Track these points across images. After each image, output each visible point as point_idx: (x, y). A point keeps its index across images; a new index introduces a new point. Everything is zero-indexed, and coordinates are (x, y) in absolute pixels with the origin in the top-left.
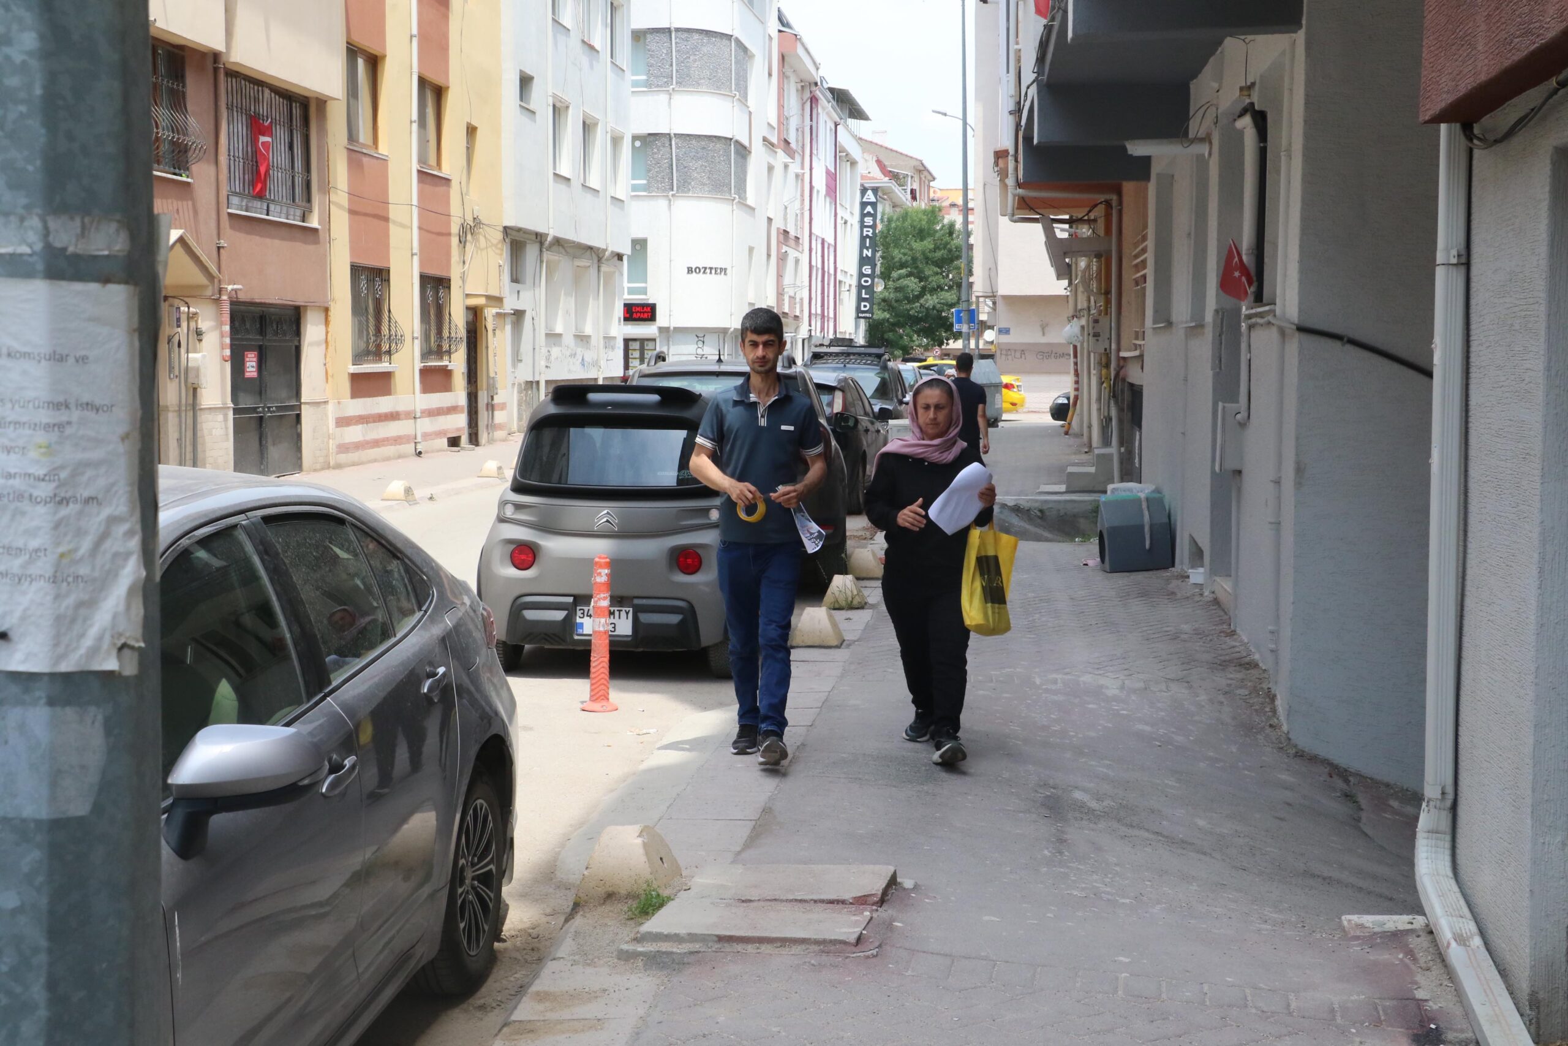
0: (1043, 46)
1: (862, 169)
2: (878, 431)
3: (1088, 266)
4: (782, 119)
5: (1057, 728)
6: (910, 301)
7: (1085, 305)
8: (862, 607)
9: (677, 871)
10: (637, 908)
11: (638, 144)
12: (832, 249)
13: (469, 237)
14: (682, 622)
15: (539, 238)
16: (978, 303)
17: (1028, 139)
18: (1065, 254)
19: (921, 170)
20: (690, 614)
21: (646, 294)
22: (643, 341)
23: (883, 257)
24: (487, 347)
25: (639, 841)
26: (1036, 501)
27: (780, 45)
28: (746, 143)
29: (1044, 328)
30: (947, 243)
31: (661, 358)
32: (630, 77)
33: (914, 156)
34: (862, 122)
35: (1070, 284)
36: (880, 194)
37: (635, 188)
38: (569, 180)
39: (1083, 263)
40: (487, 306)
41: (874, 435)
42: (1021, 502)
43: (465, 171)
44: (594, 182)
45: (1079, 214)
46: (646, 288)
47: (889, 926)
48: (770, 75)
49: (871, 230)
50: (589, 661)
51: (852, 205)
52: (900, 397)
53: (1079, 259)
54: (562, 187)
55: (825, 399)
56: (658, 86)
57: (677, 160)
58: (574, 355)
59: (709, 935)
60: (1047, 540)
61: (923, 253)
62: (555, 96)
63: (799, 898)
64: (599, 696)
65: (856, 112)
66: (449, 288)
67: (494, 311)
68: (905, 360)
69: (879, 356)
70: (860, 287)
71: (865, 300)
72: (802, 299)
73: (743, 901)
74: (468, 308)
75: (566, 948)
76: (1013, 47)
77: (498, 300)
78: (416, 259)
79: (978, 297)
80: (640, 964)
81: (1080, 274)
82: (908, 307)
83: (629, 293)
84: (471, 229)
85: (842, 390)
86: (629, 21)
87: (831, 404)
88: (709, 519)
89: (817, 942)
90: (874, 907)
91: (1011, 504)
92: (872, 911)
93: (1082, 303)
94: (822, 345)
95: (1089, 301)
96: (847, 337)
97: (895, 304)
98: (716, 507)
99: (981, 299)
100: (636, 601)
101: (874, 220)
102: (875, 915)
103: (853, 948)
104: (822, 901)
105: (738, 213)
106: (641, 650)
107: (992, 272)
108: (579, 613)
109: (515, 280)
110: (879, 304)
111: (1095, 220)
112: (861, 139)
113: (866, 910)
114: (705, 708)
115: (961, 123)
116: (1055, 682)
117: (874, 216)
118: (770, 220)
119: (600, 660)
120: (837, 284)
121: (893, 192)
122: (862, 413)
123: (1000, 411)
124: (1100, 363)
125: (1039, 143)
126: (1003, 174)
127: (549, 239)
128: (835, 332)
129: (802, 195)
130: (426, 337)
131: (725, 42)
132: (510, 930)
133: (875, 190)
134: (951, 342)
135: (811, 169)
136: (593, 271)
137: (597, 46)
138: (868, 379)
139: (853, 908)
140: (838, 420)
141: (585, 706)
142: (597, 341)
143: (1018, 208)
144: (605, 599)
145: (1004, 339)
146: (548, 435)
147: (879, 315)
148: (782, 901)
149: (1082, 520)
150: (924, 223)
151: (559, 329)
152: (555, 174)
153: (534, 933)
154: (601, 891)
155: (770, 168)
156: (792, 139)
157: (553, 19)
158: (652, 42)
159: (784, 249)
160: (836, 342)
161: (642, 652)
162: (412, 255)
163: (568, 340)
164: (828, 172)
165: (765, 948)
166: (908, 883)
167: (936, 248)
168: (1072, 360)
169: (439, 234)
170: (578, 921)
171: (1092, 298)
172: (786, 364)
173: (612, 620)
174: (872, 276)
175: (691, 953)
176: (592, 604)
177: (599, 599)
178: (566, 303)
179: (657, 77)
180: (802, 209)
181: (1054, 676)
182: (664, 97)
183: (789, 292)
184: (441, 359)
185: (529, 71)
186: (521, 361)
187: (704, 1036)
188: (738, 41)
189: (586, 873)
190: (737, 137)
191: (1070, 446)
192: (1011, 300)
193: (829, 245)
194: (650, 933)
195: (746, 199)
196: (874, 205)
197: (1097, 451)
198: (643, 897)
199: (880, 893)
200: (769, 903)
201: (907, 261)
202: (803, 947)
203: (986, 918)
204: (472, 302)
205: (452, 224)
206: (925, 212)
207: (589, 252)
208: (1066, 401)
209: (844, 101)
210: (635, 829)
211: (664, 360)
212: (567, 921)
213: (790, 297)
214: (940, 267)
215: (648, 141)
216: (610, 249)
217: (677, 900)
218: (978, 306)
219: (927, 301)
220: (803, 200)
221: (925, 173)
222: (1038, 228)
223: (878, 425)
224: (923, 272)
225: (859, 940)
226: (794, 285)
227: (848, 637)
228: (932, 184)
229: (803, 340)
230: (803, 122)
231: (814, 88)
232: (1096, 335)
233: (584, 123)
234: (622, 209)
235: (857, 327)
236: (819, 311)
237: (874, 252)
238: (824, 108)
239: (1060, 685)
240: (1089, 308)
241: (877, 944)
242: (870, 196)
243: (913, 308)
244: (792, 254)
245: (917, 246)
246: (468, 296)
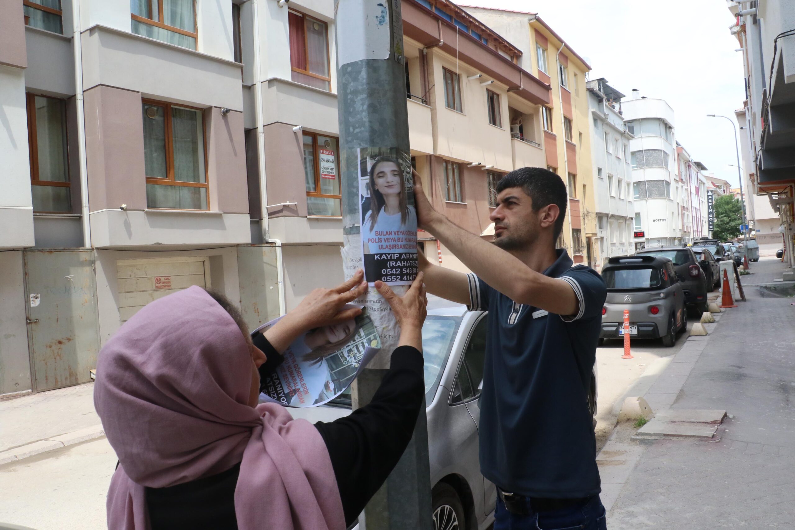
0: (763, 138)
1: (707, 185)
2: (717, 265)
3: (786, 207)
4: (680, 173)
5: (784, 361)
6: (726, 224)
7: (786, 220)
8: (713, 322)
9: (651, 411)
10: (637, 424)
11: (635, 185)
12: (699, 211)
13: (586, 217)
14: (653, 330)
15: (607, 215)
16: (748, 223)
17: (760, 168)
18: (777, 204)
19: (727, 184)
20: (656, 327)
21: (641, 229)
22: (641, 243)
23: (716, 211)
24: (593, 248)
25: (637, 402)
26: (772, 284)
27: (677, 151)
28: (669, 181)
29: (772, 229)
30: (737, 205)
31: (644, 247)
32: (631, 166)
33: (724, 179)
34: (706, 171)
35: (780, 214)
36: (713, 192)
37: (635, 198)
38: (614, 197)
39: (784, 207)
40: (592, 236)
41: (716, 266)
42: (767, 285)
43: (583, 198)
44: (622, 197)
45: (781, 191)
46: (641, 227)
47: (724, 431)
48: (675, 160)
49: (711, 204)
50: (624, 343)
51: (704, 197)
52: (724, 254)
53: (782, 205)
54: (613, 199)
55: (698, 256)
56: (640, 167)
57: (648, 188)
58: (619, 249)
59: (661, 434)
60: (777, 297)
61: (729, 209)
62: (609, 173)
63: (692, 421)
64: (627, 353)
65: (703, 168)
66: (581, 232)
67: (595, 238)
68: (726, 243)
69: (716, 242)
70: (709, 221)
71: (711, 225)
72: (690, 227)
73: (673, 422)
74: (587, 237)
75: (614, 437)
76: (753, 140)
77: (595, 234)
78: (570, 224)
79: (748, 221)
80: (638, 443)
81: (783, 210)
82: (725, 226)
83: (636, 229)
84: (586, 214)
85: (704, 253)
86: (630, 150)
87: (700, 258)
88: (660, 296)
89: (698, 437)
90: (719, 425)
91: (764, 286)
92: (718, 426)
93: (784, 220)
94: (697, 240)
95: (787, 219)
96: (706, 237)
97: (721, 226)
98: (662, 293)
99: (749, 222)
100: (638, 324)
101: (712, 200)
102: (719, 427)
103: (711, 439)
104: (700, 422)
105: (668, 202)
106: (640, 338)
107: (752, 213)
108: (620, 328)
109: (601, 228)
110: (716, 226)
111: (787, 193)
112: (706, 176)
113: (716, 426)
114: (662, 357)
115: (738, 168)
116: (783, 345)
117: (712, 199)
118: (678, 203)
119: (627, 342)
120: (702, 221)
121: (717, 191)
122: (711, 260)
123: (758, 257)
124: (792, 238)
125: (764, 169)
126: (753, 181)
127: (610, 215)
128: (702, 236)
129: (688, 195)
130: (575, 247)
131: (660, 152)
132: (597, 430)
133: (712, 191)
134: (740, 236)
135: (690, 187)
136: (624, 223)
137: (621, 157)
138: (713, 250)
139: (711, 425)
140: (702, 263)
141: (623, 357)
142: (626, 244)
143: (759, 191)
144: (627, 323)
145: (758, 233)
146: (608, 274)
147: (716, 229)
148: (686, 422)
149: (790, 290)
150: (728, 200)
151: (614, 242)
152: (611, 196)
153: (604, 431)
154: (626, 418)
155: (677, 188)
156: (683, 178)
157: (607, 152)
158: (638, 155)
159: (683, 212)
160: (702, 239)
161: (641, 339)
162: (569, 223)
163: (618, 244)
164: (696, 187)
165: (680, 438)
166: (731, 416)
167: (733, 207)
168: (782, 238)
169: (577, 217)
170: (618, 428)
171: (788, 218)
172: (684, 246)
173: (631, 330)
174: (712, 218)
175: (655, 439)
176: (624, 325)
177: (626, 323)
178: (616, 234)
179: (639, 165)
180: (688, 199)
181: (782, 343)
182: (642, 170)
183: (686, 224)
184: (580, 253)
185: (600, 167)
186: (603, 252)
187: (659, 468)
188: (664, 151)
189: (620, 412)
190: (666, 180)
191: (784, 266)
192: (760, 221)
193: (698, 209)
194: (641, 433)
195: (670, 198)
196: (711, 196)
197: (793, 267)
198: (639, 420)
199: (720, 420)
200: (682, 423)
201: (724, 212)
202: (693, 438)
203: (760, 429)
204: (588, 235)
205: (581, 214)
206: (728, 196)
207: (622, 218)
208: (781, 252)
209: (700, 166)
210: (636, 398)
211: (645, 248)
212: (615, 427)
213: (687, 226)
214: (735, 213)
215: (638, 184)
216: (629, 216)
217: (650, 421)
218: (749, 224)
219: (732, 224)
220: (688, 196)
221: (728, 184)
222: (766, 197)
223: (717, 263)
224: (729, 215)
225: (713, 436)
226: (688, 222)
227: (709, 332)
228: (730, 187)
229: (692, 239)
230: (686, 173)
231: (689, 163)
232: (790, 229)
233: (618, 180)
234: (632, 204)
235: (709, 234)
236: (696, 230)
237: (713, 210)
238: (693, 168)
239: (784, 346)
240: (787, 221)
241: (720, 438)
242: (710, 193)
243: (727, 226)
244: (686, 213)
245: (727, 207)
246: (586, 234)
